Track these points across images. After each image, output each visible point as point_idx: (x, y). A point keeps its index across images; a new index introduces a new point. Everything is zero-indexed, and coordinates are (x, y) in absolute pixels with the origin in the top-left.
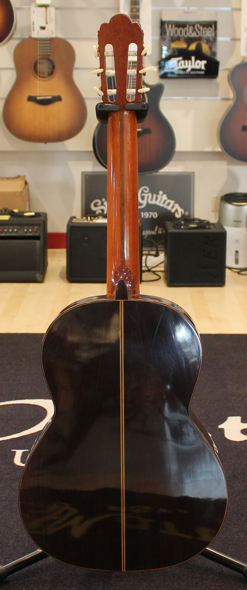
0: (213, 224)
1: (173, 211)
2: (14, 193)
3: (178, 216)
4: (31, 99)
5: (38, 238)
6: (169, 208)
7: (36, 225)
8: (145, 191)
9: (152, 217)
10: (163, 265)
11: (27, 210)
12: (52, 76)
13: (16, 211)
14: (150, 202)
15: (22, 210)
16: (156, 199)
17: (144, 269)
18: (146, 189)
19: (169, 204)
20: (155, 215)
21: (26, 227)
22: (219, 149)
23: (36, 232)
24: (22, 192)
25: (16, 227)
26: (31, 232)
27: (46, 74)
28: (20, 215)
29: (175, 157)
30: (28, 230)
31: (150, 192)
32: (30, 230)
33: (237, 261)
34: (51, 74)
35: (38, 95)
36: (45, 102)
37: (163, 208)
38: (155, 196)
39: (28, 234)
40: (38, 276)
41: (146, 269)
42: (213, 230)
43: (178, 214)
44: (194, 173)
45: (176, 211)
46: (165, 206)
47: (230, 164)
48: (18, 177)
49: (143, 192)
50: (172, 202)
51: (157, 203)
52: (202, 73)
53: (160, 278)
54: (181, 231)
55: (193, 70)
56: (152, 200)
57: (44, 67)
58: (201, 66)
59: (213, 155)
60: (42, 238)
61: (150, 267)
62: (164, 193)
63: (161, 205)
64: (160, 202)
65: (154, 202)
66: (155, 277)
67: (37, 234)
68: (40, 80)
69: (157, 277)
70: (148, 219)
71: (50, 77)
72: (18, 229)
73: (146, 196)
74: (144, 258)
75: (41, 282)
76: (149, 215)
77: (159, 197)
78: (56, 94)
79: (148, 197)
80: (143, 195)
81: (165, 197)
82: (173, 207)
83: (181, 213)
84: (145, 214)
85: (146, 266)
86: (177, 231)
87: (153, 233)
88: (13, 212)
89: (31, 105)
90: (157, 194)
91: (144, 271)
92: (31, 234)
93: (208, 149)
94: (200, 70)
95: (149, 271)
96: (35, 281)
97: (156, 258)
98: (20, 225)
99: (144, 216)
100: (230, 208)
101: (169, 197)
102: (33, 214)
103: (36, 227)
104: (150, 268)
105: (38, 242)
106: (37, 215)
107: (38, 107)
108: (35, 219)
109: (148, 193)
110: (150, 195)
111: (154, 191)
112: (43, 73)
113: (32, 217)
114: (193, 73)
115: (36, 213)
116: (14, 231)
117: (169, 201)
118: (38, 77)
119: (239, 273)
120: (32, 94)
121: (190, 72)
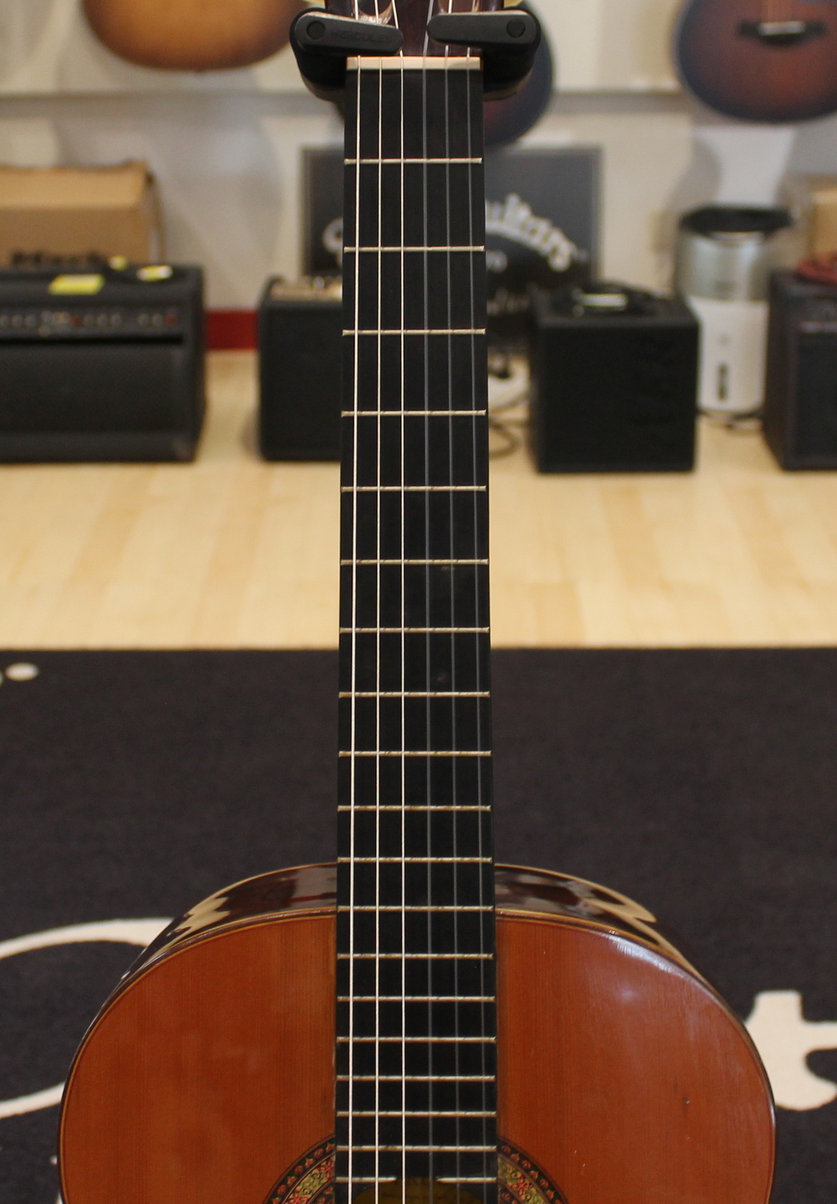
0: (663, 301)
1: (546, 249)
3: (560, 264)
6: (536, 242)
7: (172, 304)
11: (153, 254)
13: (119, 263)
15: (134, 261)
16: (502, 216)
19: (534, 231)
21: (144, 311)
22: (668, 82)
24: (135, 208)
25: (116, 311)
26: (156, 324)
30: (150, 320)
32: (156, 319)
33: (722, 393)
38: (497, 207)
39: (149, 331)
40: (179, 446)
42: (663, 319)
43: (559, 259)
44: (601, 149)
45: (555, 249)
46: (525, 237)
47: (698, 121)
48: (126, 165)
50: (544, 225)
51: (504, 227)
53: (515, 445)
54: (576, 323)
56: (490, 218)
59: (653, 101)
62: (521, 201)
66: (504, 443)
67: (175, 329)
69: (509, 444)
72: (121, 317)
77: (510, 210)
81: (525, 212)
83: (569, 255)
86: (563, 322)
88: (111, 266)
90: (504, 202)
92: (158, 331)
93: (640, 82)
96: (171, 459)
100: (705, 250)
101: (538, 212)
102: (166, 272)
103: (171, 311)
105: (177, 352)
106: (179, 274)
108: (168, 288)
113: (161, 281)
115: (175, 270)
117: (534, 222)
119: (729, 427)
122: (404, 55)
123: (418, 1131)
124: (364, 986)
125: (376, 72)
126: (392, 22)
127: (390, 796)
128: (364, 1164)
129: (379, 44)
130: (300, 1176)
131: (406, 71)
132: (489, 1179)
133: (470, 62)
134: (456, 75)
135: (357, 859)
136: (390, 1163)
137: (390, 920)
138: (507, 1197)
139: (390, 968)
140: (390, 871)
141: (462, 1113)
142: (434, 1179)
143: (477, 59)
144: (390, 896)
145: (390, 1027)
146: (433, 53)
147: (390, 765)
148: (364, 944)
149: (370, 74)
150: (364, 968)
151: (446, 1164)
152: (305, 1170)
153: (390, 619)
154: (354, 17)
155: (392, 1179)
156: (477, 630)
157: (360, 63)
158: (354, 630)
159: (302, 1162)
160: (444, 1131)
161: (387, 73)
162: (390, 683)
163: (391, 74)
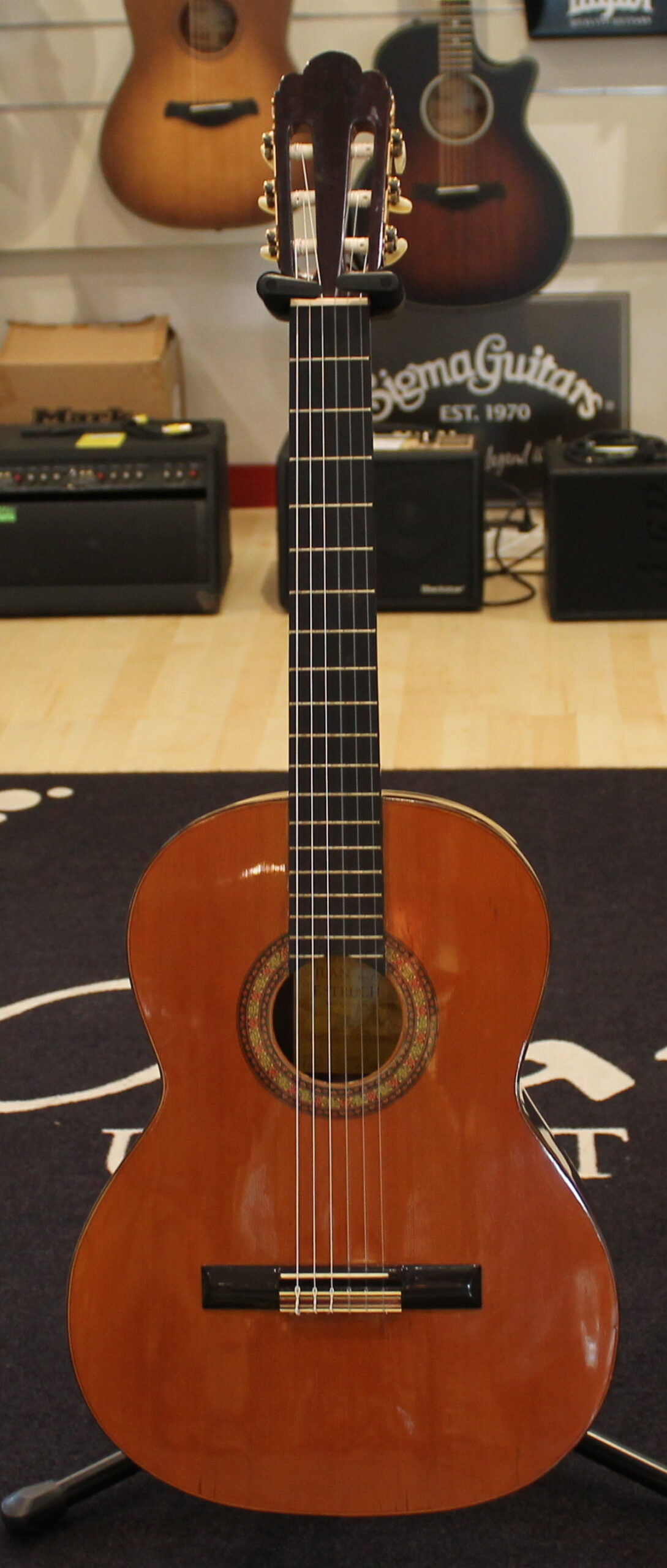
1: (573, 399)
2: (138, 368)
3: (587, 413)
4: (176, 111)
5: (198, 494)
6: (562, 392)
7: (194, 458)
8: (495, 348)
9: (516, 417)
10: (541, 555)
11: (176, 415)
12: (232, 43)
13: (141, 419)
14: (509, 377)
15: (157, 416)
16: (527, 367)
17: (490, 565)
18: (497, 343)
19: (560, 382)
20: (524, 413)
21: (168, 465)
23: (195, 478)
24: (157, 364)
25: (140, 465)
26: (181, 480)
27: (214, 40)
28: (151, 432)
29: (574, 252)
30: (173, 473)
31: (509, 348)
32: (179, 474)
34: (228, 38)
35: (193, 99)
36: (212, 120)
37: (544, 394)
38: (522, 360)
39: (174, 485)
41: (497, 567)
43: (586, 408)
44: (626, 297)
45: (582, 399)
46: (551, 387)
48: (149, 321)
49: (489, 350)
50: (570, 376)
51: (530, 379)
52: (645, 21)
53: (533, 594)
54: (586, 471)
55: (618, 13)
56: (514, 370)
57: (205, 21)
58: (642, 3)
60: (210, 492)
61: (507, 559)
62: (547, 352)
63: (540, 384)
64: (536, 376)
65: (519, 377)
66: (521, 592)
67: (197, 484)
68: (197, 58)
69: (524, 592)
70: (506, 423)
71: (225, 50)
72: (145, 472)
73: (497, 359)
74: (490, 536)
75: (213, 610)
76: (508, 412)
77: (534, 362)
78: (242, 96)
79: (504, 363)
80: (491, 357)
81: (549, 363)
82: (572, 389)
83: (596, 404)
84: (497, 410)
85: (497, 558)
86: (574, 471)
87: (520, 460)
88: (133, 424)
89: (174, 128)
90: (529, 353)
91: (491, 574)
92: (183, 485)
94: (640, 13)
95: (504, 571)
96: (196, 610)
97: (525, 537)
98: (154, 461)
99: (494, 415)
101: (562, 363)
102: (186, 427)
103: (194, 466)
104: (506, 563)
105: (200, 506)
106: (200, 428)
107: (196, 134)
108: (190, 442)
109: (502, 352)
110: (509, 357)
111: (520, 347)
112: (205, 37)
113: (183, 436)
114: (620, 22)
115: (194, 424)
116: (134, 477)
117: (559, 373)
118: (192, 50)
120: (178, 98)
121: (611, 20)
122: (324, 296)
123: (336, 926)
124: (305, 841)
125: (308, 308)
126: (316, 278)
127: (319, 729)
128: (305, 947)
129: (309, 291)
130: (268, 957)
131: (325, 307)
132: (379, 956)
133: (362, 300)
134: (354, 309)
135: (300, 766)
136: (320, 947)
137: (320, 801)
138: (390, 969)
139: (319, 830)
140: (319, 772)
141: (363, 916)
142: (346, 955)
143: (366, 299)
144: (319, 788)
145: (320, 865)
146: (340, 296)
147: (319, 710)
148: (305, 816)
149: (303, 309)
150: (305, 830)
151: (353, 947)
152: (271, 954)
153: (318, 625)
154: (295, 277)
155: (322, 956)
156: (369, 631)
157: (298, 303)
158: (297, 632)
159: (270, 948)
160: (352, 927)
161: (313, 308)
162: (318, 662)
163: (316, 309)
